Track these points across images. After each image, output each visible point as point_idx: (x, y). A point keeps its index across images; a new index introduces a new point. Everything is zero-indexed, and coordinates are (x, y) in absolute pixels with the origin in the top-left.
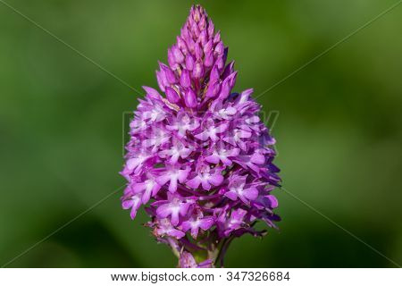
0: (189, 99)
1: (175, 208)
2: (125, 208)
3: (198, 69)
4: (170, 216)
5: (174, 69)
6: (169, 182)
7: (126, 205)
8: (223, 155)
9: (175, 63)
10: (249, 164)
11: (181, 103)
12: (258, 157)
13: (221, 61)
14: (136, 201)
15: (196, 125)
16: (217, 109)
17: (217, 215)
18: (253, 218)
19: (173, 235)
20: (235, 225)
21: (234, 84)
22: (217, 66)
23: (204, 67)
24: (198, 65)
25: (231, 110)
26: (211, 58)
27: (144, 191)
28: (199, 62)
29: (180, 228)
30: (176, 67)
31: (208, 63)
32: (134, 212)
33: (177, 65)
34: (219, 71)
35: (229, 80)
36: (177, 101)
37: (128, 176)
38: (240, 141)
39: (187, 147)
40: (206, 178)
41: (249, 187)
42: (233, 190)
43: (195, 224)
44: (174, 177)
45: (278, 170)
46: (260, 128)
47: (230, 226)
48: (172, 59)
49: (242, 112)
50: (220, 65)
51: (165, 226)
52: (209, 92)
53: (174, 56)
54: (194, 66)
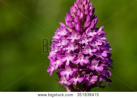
0: (77, 27)
1: (68, 72)
2: (48, 72)
3: (82, 15)
4: (65, 76)
5: (72, 15)
6: (66, 61)
7: (48, 70)
8: (90, 51)
9: (73, 13)
10: (101, 56)
11: (74, 28)
12: (104, 54)
13: (91, 13)
14: (53, 69)
15: (79, 38)
16: (88, 32)
17: (86, 77)
18: (101, 79)
19: (66, 84)
20: (93, 82)
21: (96, 23)
22: (89, 14)
23: (84, 15)
24: (82, 13)
25: (95, 33)
26: (88, 11)
27: (56, 65)
28: (82, 12)
29: (70, 81)
30: (73, 15)
31: (86, 13)
32: (51, 73)
33: (73, 14)
34: (90, 16)
35: (94, 21)
36: (72, 27)
37: (50, 58)
38: (97, 46)
39: (75, 47)
40: (82, 61)
41: (100, 66)
42: (93, 67)
43: (76, 80)
44: (69, 59)
45: (112, 61)
46: (106, 42)
47: (91, 82)
48: (72, 11)
49: (99, 34)
50: (91, 14)
51: (63, 80)
52: (86, 25)
53: (72, 10)
54: (80, 14)
